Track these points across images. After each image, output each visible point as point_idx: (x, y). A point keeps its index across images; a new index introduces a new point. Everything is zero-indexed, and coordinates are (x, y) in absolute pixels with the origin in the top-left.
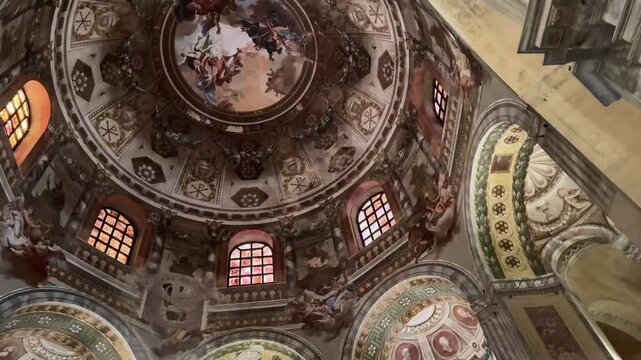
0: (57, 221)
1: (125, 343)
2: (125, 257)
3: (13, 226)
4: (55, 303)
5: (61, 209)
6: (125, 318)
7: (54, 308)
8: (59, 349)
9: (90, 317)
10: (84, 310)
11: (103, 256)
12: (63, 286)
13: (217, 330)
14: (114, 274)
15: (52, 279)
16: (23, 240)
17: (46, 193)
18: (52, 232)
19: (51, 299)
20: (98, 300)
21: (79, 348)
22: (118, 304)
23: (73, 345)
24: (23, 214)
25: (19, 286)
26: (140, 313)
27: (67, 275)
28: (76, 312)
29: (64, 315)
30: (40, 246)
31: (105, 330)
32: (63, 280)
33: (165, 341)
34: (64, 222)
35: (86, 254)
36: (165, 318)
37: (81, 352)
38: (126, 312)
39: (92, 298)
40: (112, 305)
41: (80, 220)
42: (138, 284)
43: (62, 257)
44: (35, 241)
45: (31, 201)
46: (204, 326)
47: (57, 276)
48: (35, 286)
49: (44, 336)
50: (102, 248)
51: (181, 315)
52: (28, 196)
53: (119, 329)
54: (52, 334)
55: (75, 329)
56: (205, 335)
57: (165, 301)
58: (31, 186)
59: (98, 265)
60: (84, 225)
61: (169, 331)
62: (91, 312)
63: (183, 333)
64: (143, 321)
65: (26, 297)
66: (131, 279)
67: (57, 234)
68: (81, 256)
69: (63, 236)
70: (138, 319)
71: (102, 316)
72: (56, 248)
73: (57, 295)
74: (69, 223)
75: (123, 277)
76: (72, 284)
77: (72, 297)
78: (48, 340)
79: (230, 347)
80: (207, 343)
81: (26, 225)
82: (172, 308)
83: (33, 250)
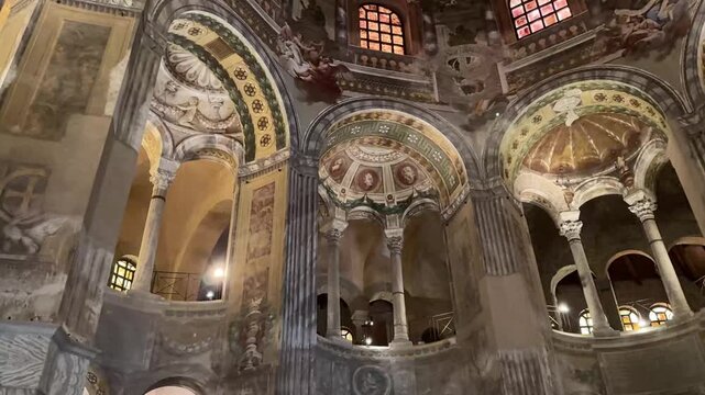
0: (325, 37)
1: (434, 129)
2: (400, 48)
3: (293, 57)
4: (358, 112)
5: (324, 24)
6: (425, 106)
7: (358, 117)
8: (378, 151)
9: (393, 115)
10: (383, 110)
11: (380, 55)
12: (357, 96)
13: (523, 88)
14: (398, 68)
15: (345, 93)
16: (306, 67)
17: (304, 12)
18: (327, 49)
19: (352, 110)
20: (392, 98)
21: (393, 145)
22: (412, 95)
23: (388, 144)
24: (295, 42)
25: (322, 108)
26: (436, 96)
27: (356, 86)
28: (379, 115)
29: (369, 121)
30: (323, 66)
31: (410, 122)
32: (355, 89)
33: (470, 115)
34: (332, 37)
35: (365, 58)
36: (462, 94)
37: (398, 147)
38: (423, 100)
39: (387, 97)
40: (408, 97)
41: (345, 28)
42: (423, 70)
43: (346, 70)
44: (316, 63)
45: (296, 27)
46: (505, 90)
47: (349, 88)
48: (335, 103)
49: (361, 143)
50: (375, 47)
51: (477, 86)
52: (291, 22)
53: (422, 118)
54: (366, 140)
55: (384, 130)
56: (509, 98)
57: (456, 78)
58: (289, 12)
59: (379, 65)
60: (351, 31)
61: (471, 105)
62: (390, 111)
63: (486, 103)
64: (441, 103)
65: (332, 116)
66: (415, 67)
67: (332, 48)
68: (360, 62)
69: (337, 49)
70: (437, 103)
71: (402, 110)
72: (336, 63)
73: (355, 105)
74: (337, 35)
75: (406, 68)
76: (363, 91)
77: (369, 103)
78: (365, 146)
79: (540, 102)
80: (514, 106)
81: (302, 51)
82: (465, 82)
83: (319, 71)
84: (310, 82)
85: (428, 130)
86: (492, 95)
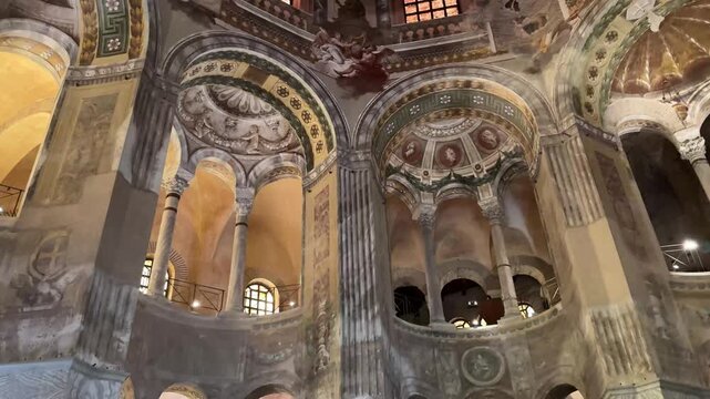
0: (366, 26)
1: (492, 83)
2: (455, 9)
3: (332, 58)
4: (407, 92)
5: (364, 14)
6: (480, 62)
7: (411, 96)
8: (449, 123)
9: (448, 80)
10: (435, 81)
11: (435, 23)
12: (405, 75)
13: (583, 8)
14: (447, 32)
15: (391, 76)
16: (349, 63)
17: (342, 11)
18: (369, 38)
19: (401, 91)
20: (444, 65)
21: (463, 112)
22: (465, 55)
23: (457, 114)
24: (333, 43)
25: (370, 98)
26: (492, 47)
27: (402, 64)
28: (432, 87)
29: (425, 97)
30: (366, 56)
31: (468, 84)
32: (403, 69)
33: (534, 56)
34: (373, 24)
35: (410, 33)
36: (525, 35)
37: (468, 114)
38: (478, 56)
39: (437, 66)
40: (461, 59)
41: (387, 10)
42: (476, 24)
43: (390, 52)
44: (359, 56)
45: (332, 29)
46: (566, 16)
47: (397, 70)
48: (382, 90)
49: (428, 120)
50: (428, 17)
51: (540, 21)
52: (327, 26)
53: (478, 75)
54: (432, 116)
55: (446, 100)
56: (571, 22)
57: (517, 20)
58: (323, 15)
59: (426, 35)
60: (394, 10)
61: (534, 44)
62: (443, 79)
63: (549, 35)
64: (500, 53)
65: (380, 103)
66: (466, 24)
67: (374, 36)
68: (406, 39)
69: (380, 34)
70: (495, 54)
71: (455, 74)
72: (380, 49)
73: (403, 85)
74: (378, 20)
75: (456, 29)
76: (412, 67)
77: (418, 78)
78: (435, 121)
79: (605, 16)
80: (578, 29)
81: (343, 49)
82: (527, 21)
83: (361, 64)
84: (355, 77)
85: (489, 86)
86: (554, 26)
